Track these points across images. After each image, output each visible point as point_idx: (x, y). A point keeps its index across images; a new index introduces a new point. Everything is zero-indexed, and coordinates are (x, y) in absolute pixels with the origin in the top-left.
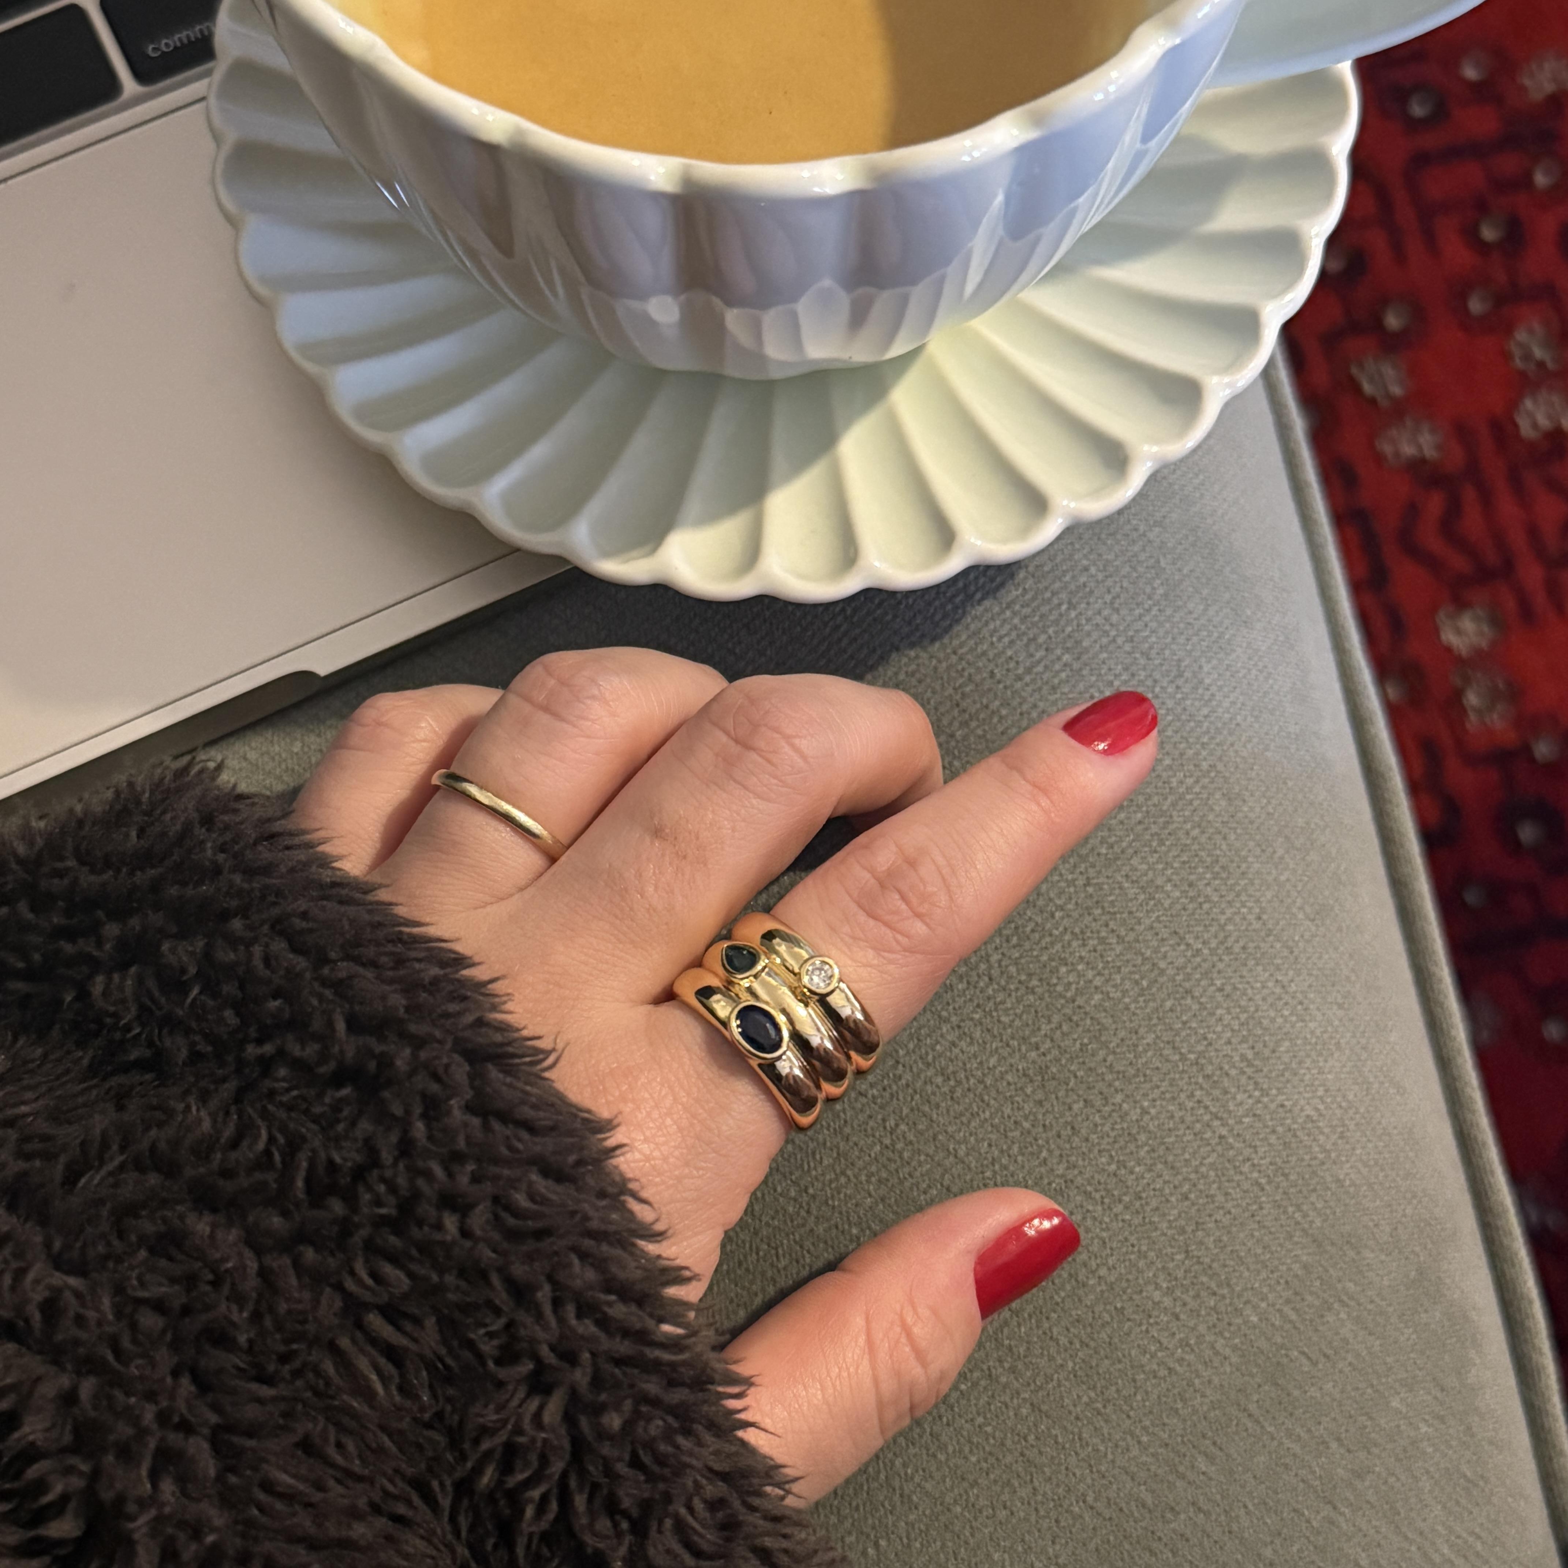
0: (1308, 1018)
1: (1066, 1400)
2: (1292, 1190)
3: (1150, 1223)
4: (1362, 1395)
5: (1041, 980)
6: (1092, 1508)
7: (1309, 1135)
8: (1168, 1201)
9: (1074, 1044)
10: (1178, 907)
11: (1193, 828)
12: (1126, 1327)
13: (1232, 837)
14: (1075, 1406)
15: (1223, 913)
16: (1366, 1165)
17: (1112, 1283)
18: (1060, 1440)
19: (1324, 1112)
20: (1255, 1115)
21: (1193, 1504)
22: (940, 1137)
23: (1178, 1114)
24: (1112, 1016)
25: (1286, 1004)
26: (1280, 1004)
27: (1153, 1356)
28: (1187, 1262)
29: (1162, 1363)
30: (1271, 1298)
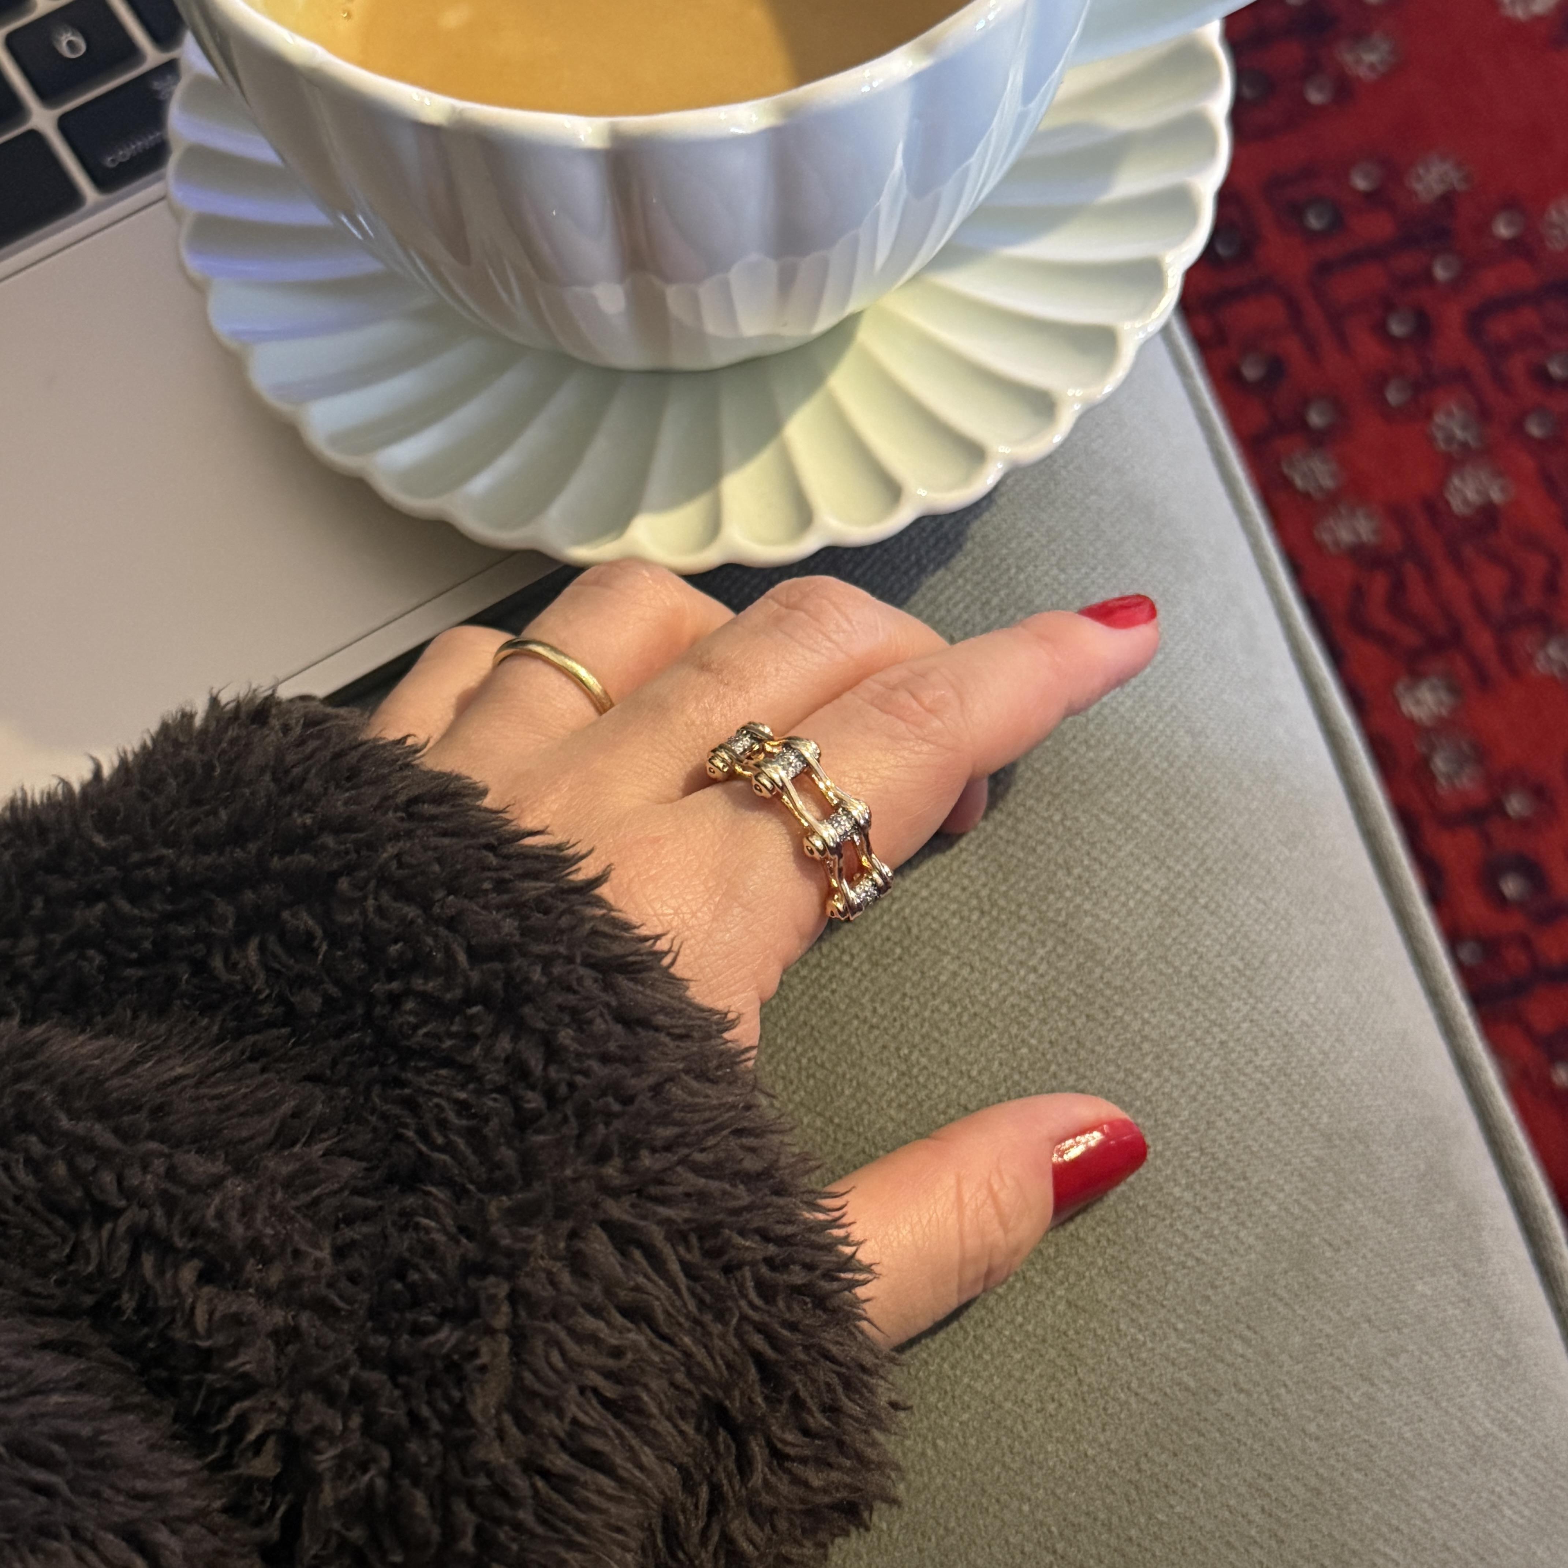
0: (1292, 932)
1: (1100, 1295)
2: (1295, 1089)
3: (1164, 1125)
5: (1031, 908)
6: (1137, 1394)
7: (1306, 1038)
8: (1177, 1103)
9: (1070, 964)
10: (1154, 835)
11: (1161, 762)
12: (1150, 1224)
13: (1200, 769)
14: (1110, 1299)
15: (1199, 837)
16: (1365, 1066)
18: (1099, 1332)
19: (1318, 1018)
20: (1252, 1021)
21: (1235, 1385)
22: (953, 1060)
23: (1180, 1023)
24: (1104, 936)
25: (1269, 919)
26: (1263, 920)
27: (1180, 1248)
28: (1203, 1159)
29: (1189, 1255)
30: (1287, 1187)
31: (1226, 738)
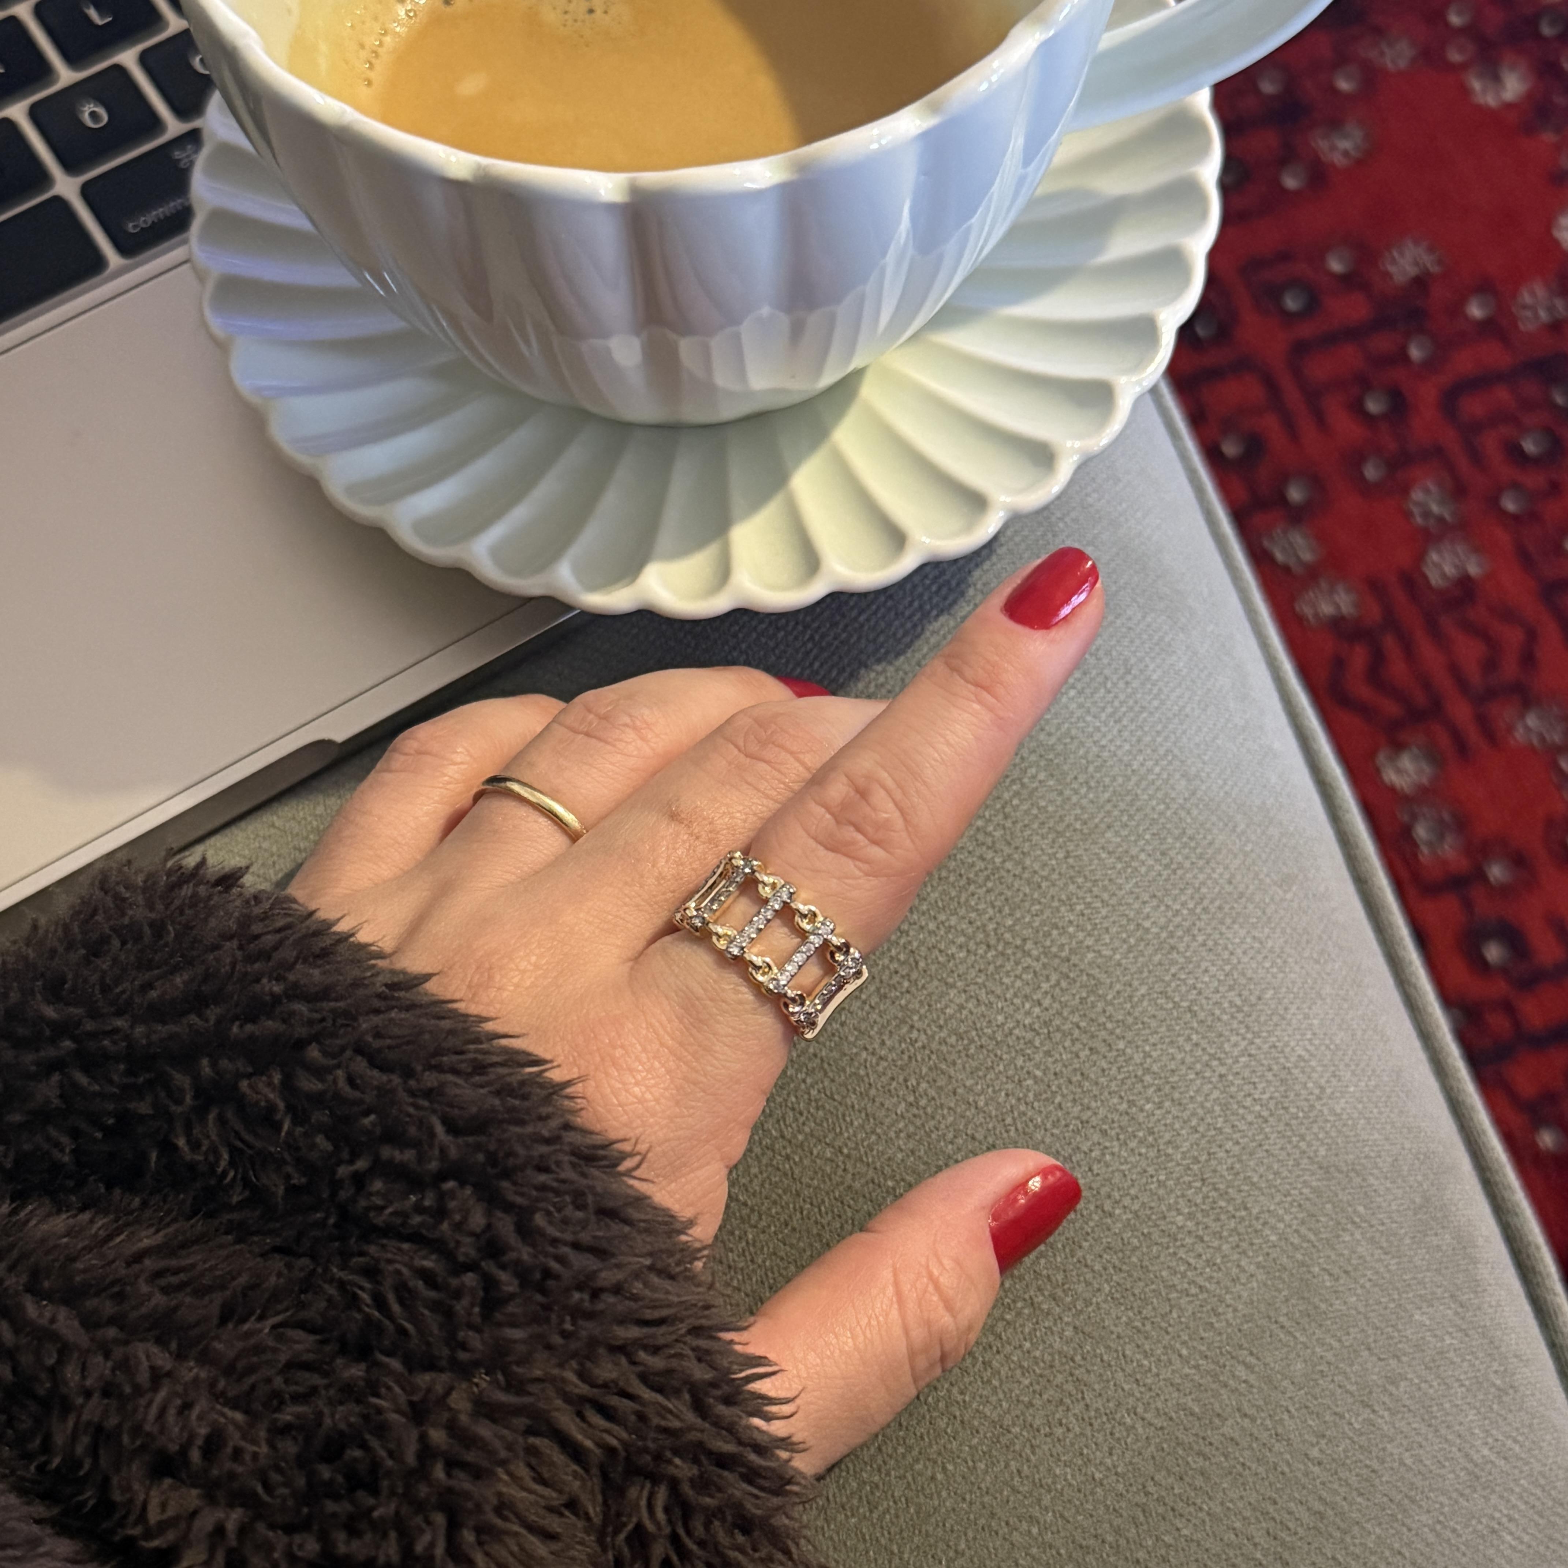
0: (1288, 970)
1: (1107, 1321)
2: (1294, 1122)
3: (1167, 1155)
5: (1036, 943)
6: (1143, 1419)
7: (1303, 1072)
8: (1179, 1134)
9: (1074, 998)
11: (1158, 804)
12: (1155, 1250)
13: (1195, 812)
14: (1116, 1325)
15: (1195, 877)
16: (1360, 1101)
17: (1136, 1212)
18: (1105, 1357)
19: (1316, 1053)
20: (1250, 1055)
21: (1239, 1410)
22: (960, 1091)
23: (1179, 1057)
24: (1106, 972)
25: (1266, 957)
26: (1260, 957)
27: (1184, 1275)
28: (1204, 1189)
29: (1192, 1282)
30: (1287, 1218)
31: (1220, 782)
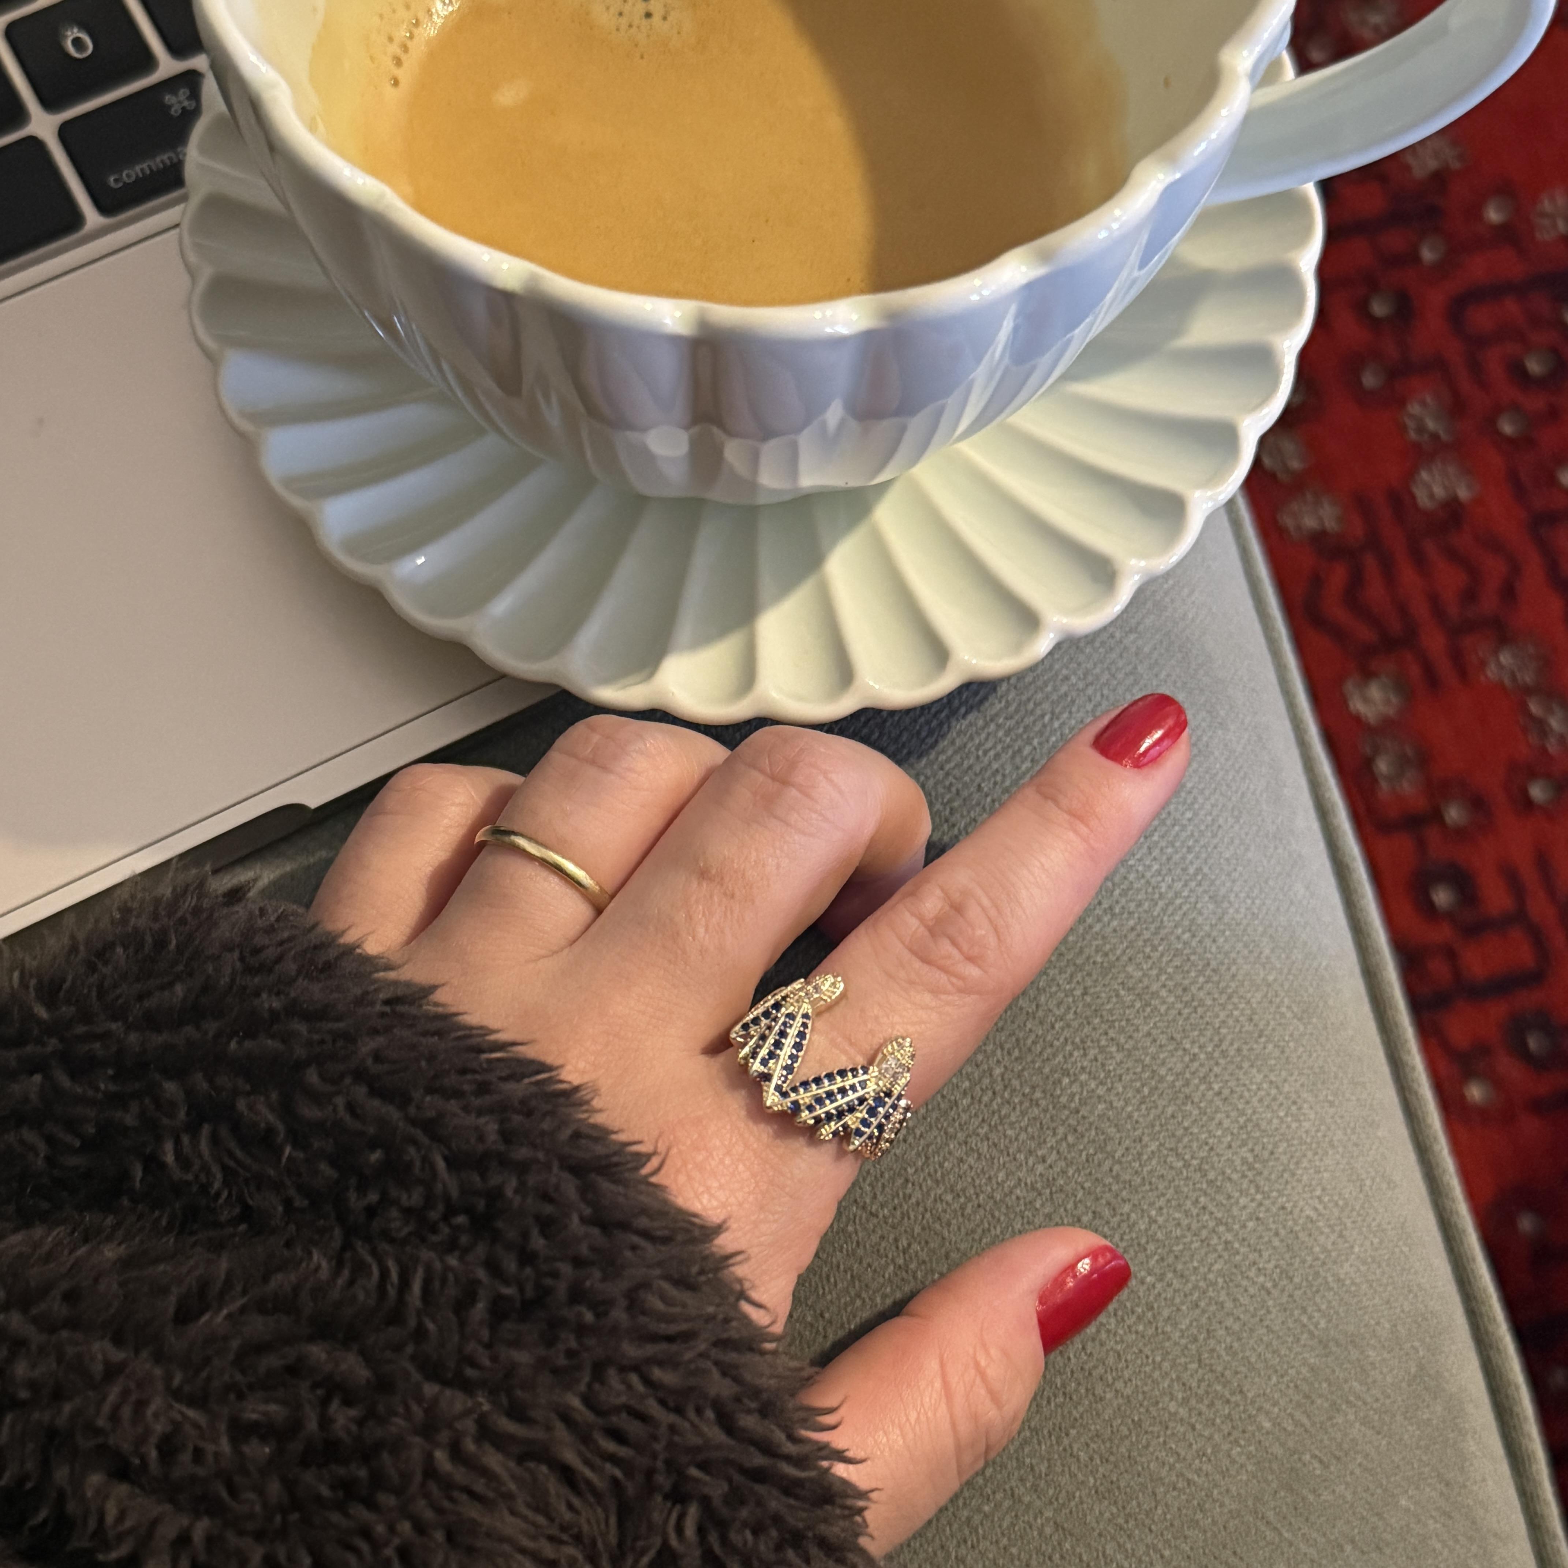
0: (1302, 1118)
1: (1089, 1518)
2: (1298, 1293)
3: (1163, 1333)
4: (1372, 1495)
5: (1044, 1092)
7: (1310, 1235)
8: (1178, 1310)
9: (1080, 1155)
10: (1174, 1012)
11: (1183, 933)
12: (1144, 1441)
13: (1221, 940)
14: (1098, 1522)
15: (1217, 1016)
16: (1364, 1263)
17: (1128, 1397)
18: (1085, 1558)
19: (1324, 1212)
23: (1185, 1222)
24: (1116, 1126)
25: (1281, 1104)
26: (1275, 1105)
27: (1172, 1467)
28: (1200, 1371)
29: (1180, 1475)
30: (1282, 1402)
31: (1248, 902)
